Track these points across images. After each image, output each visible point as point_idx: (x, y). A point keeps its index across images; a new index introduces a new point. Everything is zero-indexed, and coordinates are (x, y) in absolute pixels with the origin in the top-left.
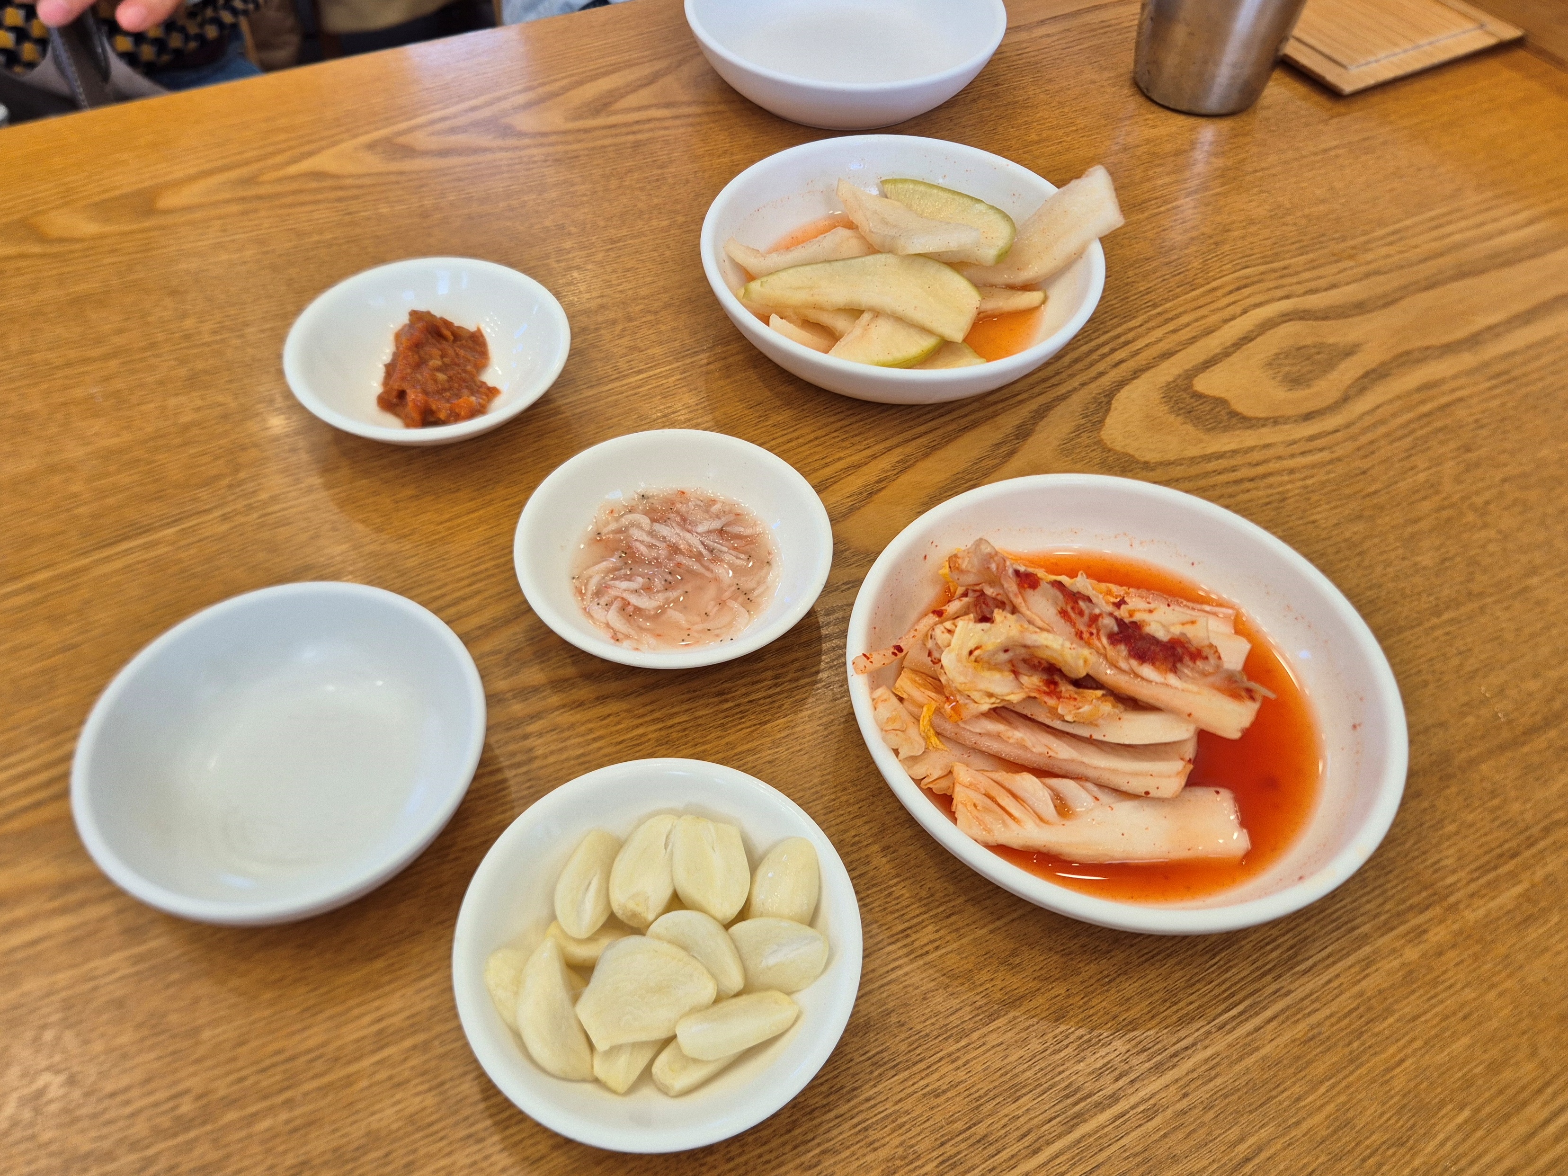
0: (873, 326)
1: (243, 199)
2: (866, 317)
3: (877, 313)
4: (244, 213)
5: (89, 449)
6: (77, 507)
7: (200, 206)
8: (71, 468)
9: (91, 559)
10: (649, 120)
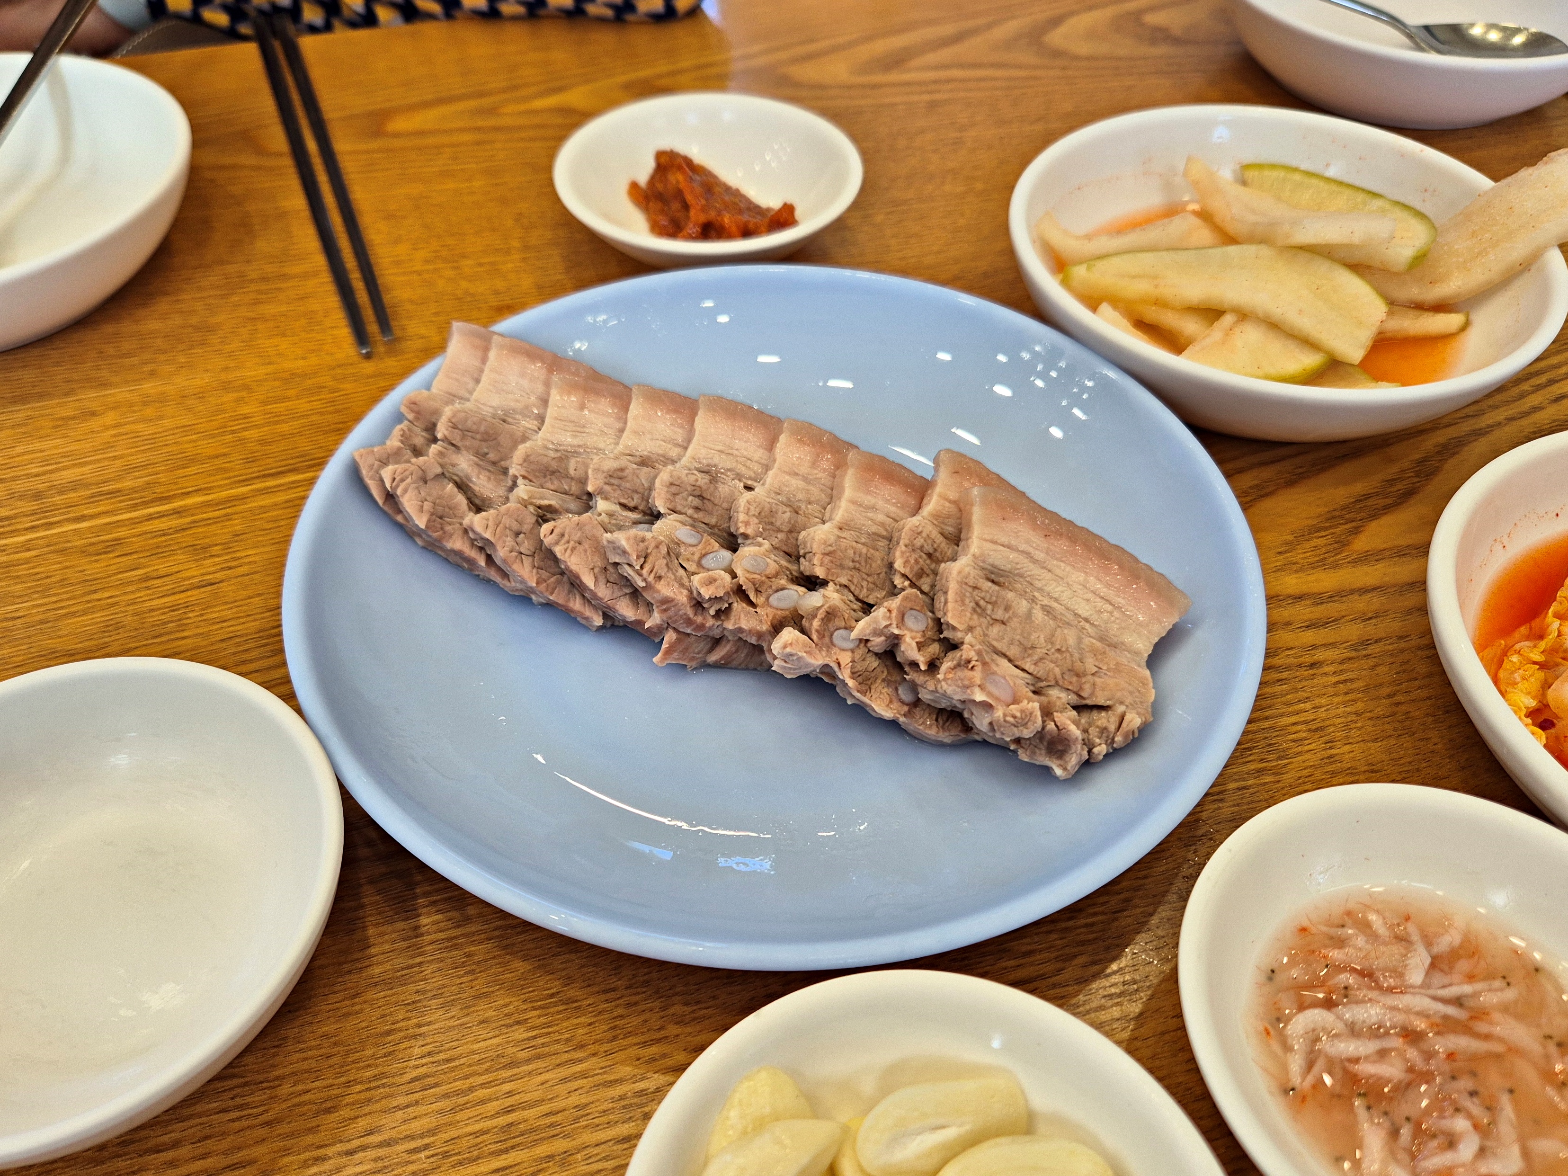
0: (1237, 330)
1: (478, 129)
2: (1228, 319)
3: (1244, 315)
4: (478, 143)
5: (271, 369)
6: (245, 429)
7: (432, 132)
8: (247, 388)
9: (249, 488)
10: (948, 81)
